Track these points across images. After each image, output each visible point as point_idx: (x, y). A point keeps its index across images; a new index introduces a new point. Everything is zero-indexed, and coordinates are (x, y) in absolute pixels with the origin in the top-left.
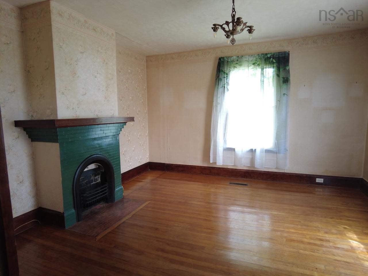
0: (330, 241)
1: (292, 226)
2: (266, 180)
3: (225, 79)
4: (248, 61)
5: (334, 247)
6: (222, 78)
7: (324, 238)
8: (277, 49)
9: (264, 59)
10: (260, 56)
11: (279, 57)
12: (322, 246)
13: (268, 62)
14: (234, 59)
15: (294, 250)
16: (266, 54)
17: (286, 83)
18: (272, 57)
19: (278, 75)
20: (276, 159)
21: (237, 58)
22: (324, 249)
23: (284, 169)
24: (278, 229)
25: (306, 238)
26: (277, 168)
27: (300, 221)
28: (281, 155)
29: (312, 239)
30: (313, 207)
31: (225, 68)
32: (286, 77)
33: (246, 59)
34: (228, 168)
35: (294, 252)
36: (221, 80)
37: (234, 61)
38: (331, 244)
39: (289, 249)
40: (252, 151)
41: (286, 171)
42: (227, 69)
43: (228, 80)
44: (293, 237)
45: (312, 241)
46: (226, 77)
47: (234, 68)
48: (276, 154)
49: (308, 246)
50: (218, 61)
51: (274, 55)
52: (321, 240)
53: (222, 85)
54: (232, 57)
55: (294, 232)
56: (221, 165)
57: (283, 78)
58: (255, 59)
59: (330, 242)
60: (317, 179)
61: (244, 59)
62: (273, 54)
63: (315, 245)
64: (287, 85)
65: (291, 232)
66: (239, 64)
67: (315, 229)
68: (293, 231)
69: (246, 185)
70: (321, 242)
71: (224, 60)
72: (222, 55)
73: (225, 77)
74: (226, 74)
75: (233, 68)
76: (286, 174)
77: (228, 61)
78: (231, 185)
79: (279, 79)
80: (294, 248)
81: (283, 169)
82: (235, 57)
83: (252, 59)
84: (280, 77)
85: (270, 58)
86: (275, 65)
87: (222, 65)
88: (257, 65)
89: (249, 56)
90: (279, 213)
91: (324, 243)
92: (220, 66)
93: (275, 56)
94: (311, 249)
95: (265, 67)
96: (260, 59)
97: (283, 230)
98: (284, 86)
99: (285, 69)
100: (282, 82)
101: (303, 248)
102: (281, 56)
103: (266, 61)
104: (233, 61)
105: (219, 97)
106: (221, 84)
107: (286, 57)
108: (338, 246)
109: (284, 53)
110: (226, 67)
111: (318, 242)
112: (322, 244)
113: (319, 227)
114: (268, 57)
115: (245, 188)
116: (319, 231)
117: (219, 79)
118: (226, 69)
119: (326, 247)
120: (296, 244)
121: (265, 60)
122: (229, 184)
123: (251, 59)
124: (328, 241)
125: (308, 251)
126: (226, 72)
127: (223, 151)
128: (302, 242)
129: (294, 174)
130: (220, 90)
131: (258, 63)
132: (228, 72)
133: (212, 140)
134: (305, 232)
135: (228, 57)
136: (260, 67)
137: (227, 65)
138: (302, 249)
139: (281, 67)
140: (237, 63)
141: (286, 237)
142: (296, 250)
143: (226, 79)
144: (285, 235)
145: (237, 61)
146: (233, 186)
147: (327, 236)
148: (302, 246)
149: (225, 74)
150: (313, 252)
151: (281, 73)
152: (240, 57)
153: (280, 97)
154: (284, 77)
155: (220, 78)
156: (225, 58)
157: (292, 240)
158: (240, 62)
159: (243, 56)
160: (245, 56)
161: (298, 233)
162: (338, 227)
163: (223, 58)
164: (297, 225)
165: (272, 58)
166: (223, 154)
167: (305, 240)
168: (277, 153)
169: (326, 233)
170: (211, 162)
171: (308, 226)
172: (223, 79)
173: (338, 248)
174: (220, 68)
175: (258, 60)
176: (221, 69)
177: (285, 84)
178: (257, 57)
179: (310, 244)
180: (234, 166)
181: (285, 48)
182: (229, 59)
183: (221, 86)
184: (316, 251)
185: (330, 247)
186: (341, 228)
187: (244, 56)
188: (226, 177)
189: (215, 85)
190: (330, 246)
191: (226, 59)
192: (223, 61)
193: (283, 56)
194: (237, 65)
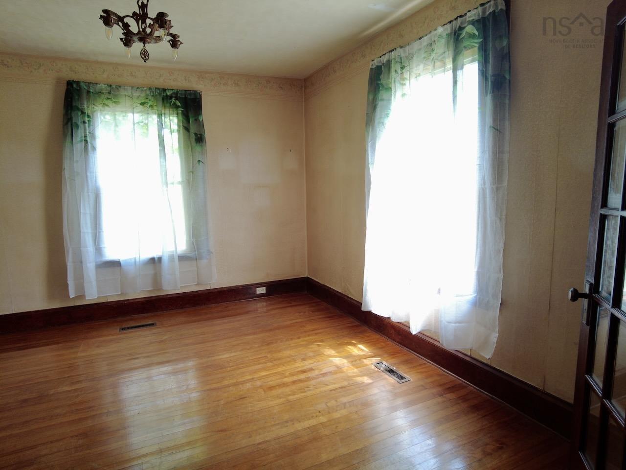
0: (314, 368)
1: (260, 366)
2: (182, 308)
3: (87, 125)
4: (131, 97)
5: (321, 374)
6: (79, 123)
7: (305, 368)
8: (180, 83)
9: (161, 99)
10: (153, 92)
11: (186, 98)
12: (308, 379)
13: (168, 105)
14: (102, 89)
15: (282, 400)
16: (164, 90)
17: (201, 144)
18: (173, 96)
19: (187, 129)
20: (196, 269)
21: (109, 89)
22: (313, 382)
23: (210, 284)
24: (243, 380)
25: (286, 377)
26: (198, 284)
27: (266, 357)
28: (204, 262)
29: (293, 375)
30: (271, 330)
31: (83, 104)
32: (199, 133)
33: (126, 94)
34: (109, 301)
35: (284, 403)
36: (77, 126)
37: (103, 93)
38: (317, 372)
39: (275, 402)
40: (155, 262)
41: (213, 287)
42: (88, 107)
43: (92, 127)
44: (271, 383)
45: (295, 378)
46: (87, 122)
47: (102, 107)
48: (195, 261)
49: (294, 387)
50: (66, 87)
51: (177, 93)
52: (304, 372)
53: (79, 136)
54: (97, 84)
55: (267, 375)
56: (96, 297)
57: (196, 134)
58: (143, 95)
59: (313, 370)
60: (257, 289)
61: (122, 92)
62: (175, 91)
63: (300, 381)
64: (202, 146)
65: (263, 376)
66: (114, 100)
67: (289, 359)
68: (264, 373)
69: (153, 324)
70: (305, 374)
71: (80, 88)
72: (74, 77)
73: (84, 122)
74: (86, 117)
75: (101, 105)
76: (214, 291)
77: (88, 92)
78: (125, 331)
79: (189, 135)
80: (280, 398)
81: (207, 284)
82: (103, 85)
83: (138, 95)
84: (191, 133)
85: (171, 97)
86: (180, 111)
87: (77, 97)
88: (148, 106)
89: (132, 87)
90: (233, 354)
91: (310, 375)
92: (72, 99)
93: (179, 95)
94: (300, 390)
95: (163, 112)
96: (153, 96)
97: (252, 377)
98: (198, 148)
99: (197, 120)
100: (193, 140)
101: (290, 393)
102: (189, 97)
103: (165, 101)
104: (99, 93)
105: (77, 161)
106: (79, 134)
107: (197, 100)
108: (324, 371)
109: (194, 92)
110: (86, 103)
111: (302, 376)
112: (307, 376)
113: (292, 356)
114: (167, 95)
115: (154, 330)
116: (295, 361)
117: (71, 125)
118: (85, 106)
119: (314, 378)
120: (279, 391)
121: (163, 99)
122: (120, 331)
123: (136, 94)
124: (311, 370)
125: (298, 394)
126: (86, 111)
127: (96, 271)
128: (285, 385)
129: (226, 289)
130: (78, 146)
131: (150, 103)
132: (89, 112)
133: (68, 252)
134: (280, 370)
135: (89, 83)
136: (154, 111)
137: (88, 99)
138: (289, 395)
139: (190, 115)
140: (109, 97)
141: (261, 387)
142: (284, 399)
143: (89, 127)
144: (258, 383)
145: (109, 93)
146: (130, 333)
147: (307, 364)
148: (287, 390)
149: (84, 116)
150: (305, 392)
151: (191, 126)
152: (114, 87)
153: (193, 167)
154: (197, 132)
155: (73, 122)
156: (82, 84)
157: (271, 388)
158: (116, 96)
159: (120, 86)
160: (125, 87)
161: (273, 373)
162: (311, 346)
163: (78, 83)
164: (266, 363)
165: (173, 99)
166: (97, 274)
167: (286, 380)
168: (196, 259)
169: (303, 360)
170: (71, 297)
171: (279, 359)
172: (81, 125)
173: (326, 373)
174: (71, 102)
175: (150, 98)
176: (74, 104)
177: (198, 144)
178: (148, 92)
179: (294, 382)
180: (122, 294)
181: (194, 84)
182: (91, 88)
183: (79, 139)
184: (306, 389)
185: (317, 377)
186: (314, 346)
187: (122, 87)
188: (106, 319)
189: (65, 135)
190: (317, 375)
191: (85, 87)
192: (78, 90)
193: (193, 97)
194: (109, 101)
